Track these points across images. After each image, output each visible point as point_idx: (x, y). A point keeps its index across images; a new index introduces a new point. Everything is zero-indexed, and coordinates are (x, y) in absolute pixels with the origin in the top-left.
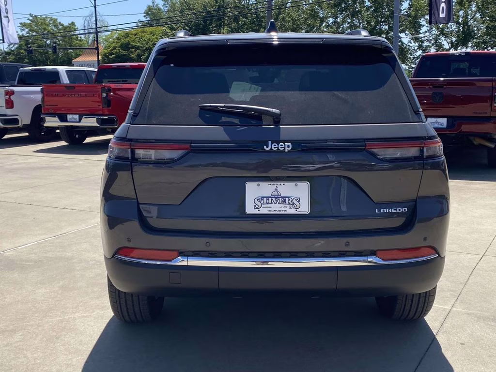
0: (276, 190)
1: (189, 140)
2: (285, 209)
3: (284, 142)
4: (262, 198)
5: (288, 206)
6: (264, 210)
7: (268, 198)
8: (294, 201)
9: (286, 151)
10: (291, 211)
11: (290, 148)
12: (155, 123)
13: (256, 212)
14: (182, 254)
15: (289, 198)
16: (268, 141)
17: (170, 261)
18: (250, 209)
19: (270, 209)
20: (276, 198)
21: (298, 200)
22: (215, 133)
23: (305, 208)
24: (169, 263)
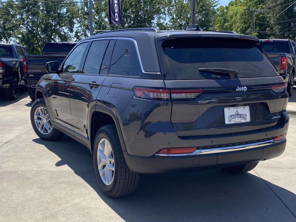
0: (237, 111)
1: (202, 88)
2: (241, 120)
3: (244, 86)
4: (232, 116)
5: (242, 118)
6: (233, 122)
7: (234, 115)
8: (244, 116)
9: (245, 91)
10: (243, 121)
11: (246, 90)
12: (179, 79)
13: (229, 123)
14: (198, 148)
15: (242, 114)
16: (237, 86)
17: (192, 153)
18: (227, 122)
19: (235, 121)
20: (237, 115)
21: (246, 115)
22: (211, 83)
23: (248, 120)
24: (192, 154)
